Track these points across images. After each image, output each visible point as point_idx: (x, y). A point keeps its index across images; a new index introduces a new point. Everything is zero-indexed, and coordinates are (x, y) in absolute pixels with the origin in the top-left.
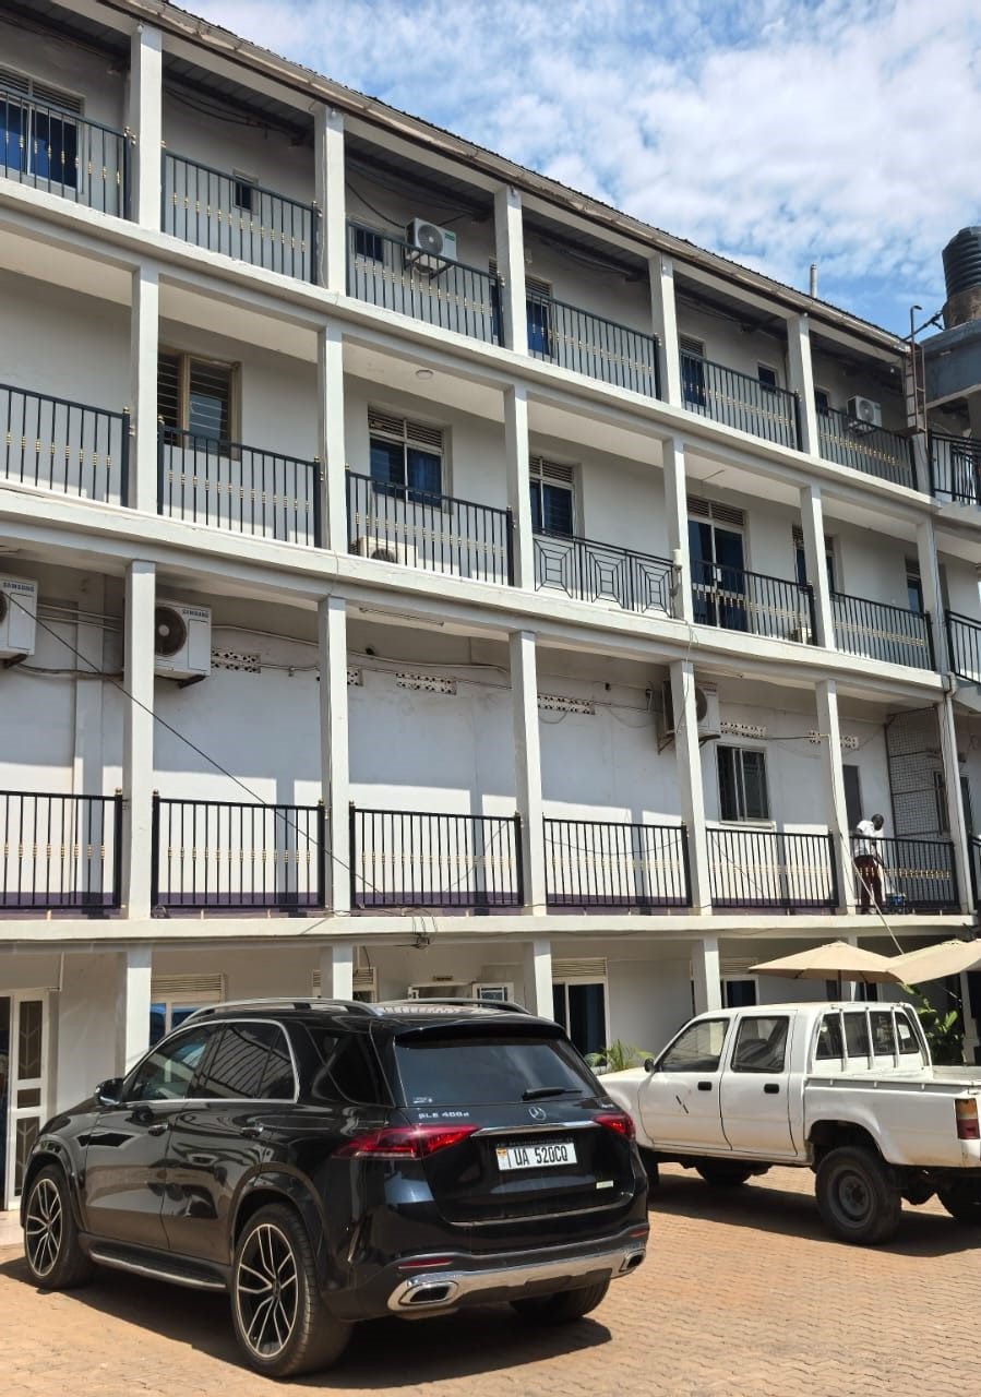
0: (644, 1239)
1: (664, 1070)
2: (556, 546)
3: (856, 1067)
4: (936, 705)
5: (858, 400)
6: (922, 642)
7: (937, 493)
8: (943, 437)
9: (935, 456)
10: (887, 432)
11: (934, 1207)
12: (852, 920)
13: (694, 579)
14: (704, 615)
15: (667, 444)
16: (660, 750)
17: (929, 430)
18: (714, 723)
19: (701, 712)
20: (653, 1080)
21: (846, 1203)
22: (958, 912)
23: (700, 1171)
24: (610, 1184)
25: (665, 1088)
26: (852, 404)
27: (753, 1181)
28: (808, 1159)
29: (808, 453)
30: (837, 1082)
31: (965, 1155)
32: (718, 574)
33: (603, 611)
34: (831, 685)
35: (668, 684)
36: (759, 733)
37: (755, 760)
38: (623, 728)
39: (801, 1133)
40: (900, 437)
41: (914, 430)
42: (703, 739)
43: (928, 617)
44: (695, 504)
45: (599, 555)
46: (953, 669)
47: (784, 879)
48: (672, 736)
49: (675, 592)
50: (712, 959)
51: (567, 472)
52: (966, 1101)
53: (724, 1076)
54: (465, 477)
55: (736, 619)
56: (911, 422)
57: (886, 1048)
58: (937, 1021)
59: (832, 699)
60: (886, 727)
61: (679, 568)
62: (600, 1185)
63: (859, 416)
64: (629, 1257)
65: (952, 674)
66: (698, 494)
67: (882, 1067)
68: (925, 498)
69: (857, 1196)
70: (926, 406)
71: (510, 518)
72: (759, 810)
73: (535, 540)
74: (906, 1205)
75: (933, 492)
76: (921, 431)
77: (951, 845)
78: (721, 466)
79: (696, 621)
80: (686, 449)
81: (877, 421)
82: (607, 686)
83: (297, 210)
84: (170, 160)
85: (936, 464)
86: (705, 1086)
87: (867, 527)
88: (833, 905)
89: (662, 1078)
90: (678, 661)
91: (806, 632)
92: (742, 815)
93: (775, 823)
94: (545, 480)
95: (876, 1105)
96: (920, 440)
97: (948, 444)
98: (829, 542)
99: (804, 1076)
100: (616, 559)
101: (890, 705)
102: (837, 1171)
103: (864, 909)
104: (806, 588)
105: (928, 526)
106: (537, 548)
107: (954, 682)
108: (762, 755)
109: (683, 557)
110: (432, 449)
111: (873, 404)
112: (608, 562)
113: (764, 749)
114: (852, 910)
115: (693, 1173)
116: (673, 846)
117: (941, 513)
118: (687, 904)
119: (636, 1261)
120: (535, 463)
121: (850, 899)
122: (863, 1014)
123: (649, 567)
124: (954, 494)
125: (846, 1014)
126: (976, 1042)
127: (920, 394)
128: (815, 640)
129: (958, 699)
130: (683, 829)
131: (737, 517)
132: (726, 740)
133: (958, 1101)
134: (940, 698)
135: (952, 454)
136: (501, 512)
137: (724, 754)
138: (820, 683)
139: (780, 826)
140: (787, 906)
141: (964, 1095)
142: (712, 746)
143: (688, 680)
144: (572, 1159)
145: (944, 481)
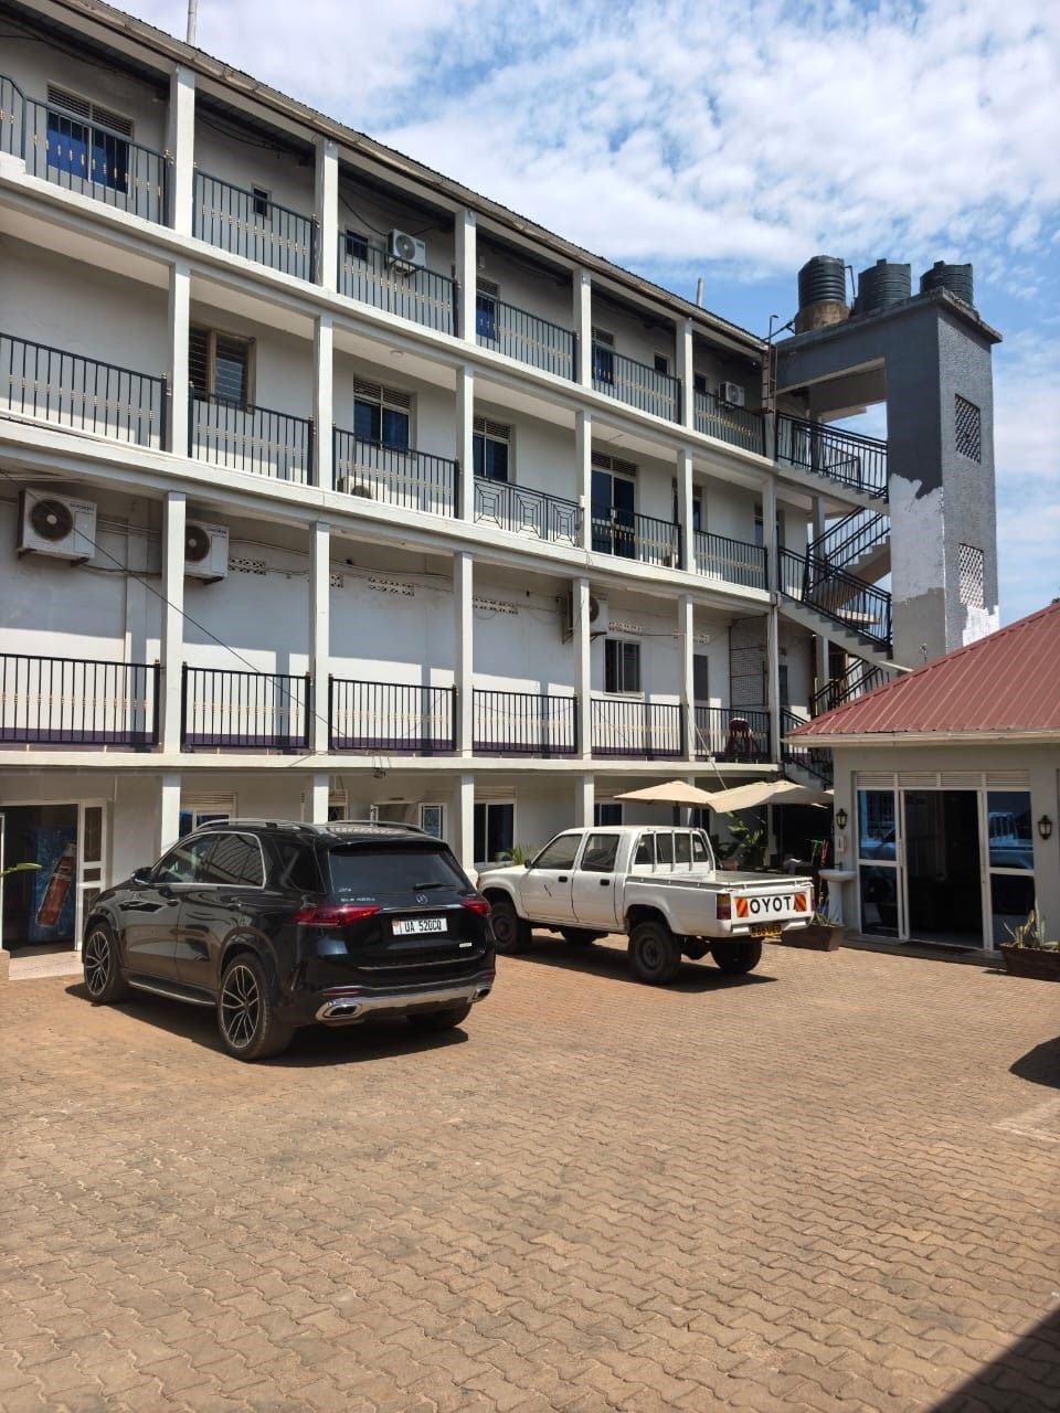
0: (492, 980)
1: (539, 867)
2: (493, 489)
3: (662, 870)
4: (766, 615)
5: (728, 384)
6: (760, 569)
7: (780, 459)
8: (787, 417)
9: (780, 431)
10: (746, 411)
11: (708, 960)
12: (692, 765)
13: (594, 515)
14: (600, 544)
15: (579, 415)
16: (563, 642)
17: (777, 411)
18: (603, 622)
19: (593, 616)
20: (531, 873)
21: (647, 959)
22: (769, 761)
23: (564, 935)
24: (470, 945)
25: (539, 879)
26: (723, 387)
27: (598, 942)
28: (626, 928)
29: (685, 425)
30: (646, 880)
31: (721, 929)
32: (614, 513)
33: (524, 538)
34: (689, 598)
35: (571, 594)
36: (636, 630)
37: (632, 650)
38: (536, 625)
39: (622, 911)
40: (756, 415)
41: (766, 411)
42: (594, 635)
43: (766, 549)
44: (597, 458)
45: (524, 497)
46: (780, 589)
47: (649, 735)
48: (571, 631)
49: (579, 527)
50: (589, 790)
51: (505, 431)
52: (724, 895)
53: (576, 873)
54: (427, 433)
55: (626, 549)
56: (764, 405)
57: (684, 857)
58: (748, 836)
59: (690, 608)
60: (730, 628)
61: (583, 510)
62: (462, 945)
63: (728, 399)
64: (479, 990)
65: (779, 593)
66: (602, 451)
67: (681, 870)
68: (769, 462)
69: (654, 954)
70: (776, 393)
71: (457, 467)
72: (633, 685)
73: (476, 485)
74: (685, 958)
75: (776, 457)
76: (770, 411)
77: (769, 714)
78: (622, 433)
79: (594, 548)
80: (593, 418)
81: (740, 402)
82: (528, 593)
83: (300, 221)
84: (200, 178)
85: (780, 437)
86: (563, 879)
87: (727, 480)
88: (680, 754)
89: (536, 872)
90: (578, 578)
91: (675, 559)
92: (620, 689)
93: (643, 694)
94: (488, 436)
95: (669, 896)
96: (770, 418)
97: (790, 423)
98: (697, 490)
99: (626, 875)
100: (536, 500)
101: (734, 613)
102: (642, 937)
103: (702, 758)
104: (678, 526)
105: (771, 483)
106: (478, 491)
107: (779, 599)
108: (638, 646)
109: (586, 501)
110: (402, 410)
111: (739, 388)
112: (530, 502)
113: (639, 642)
114: (692, 758)
115: (559, 936)
116: (567, 712)
117: (781, 474)
118: (574, 751)
119: (485, 993)
120: (478, 423)
121: (692, 750)
122: (670, 835)
123: (561, 507)
124: (793, 461)
125: (658, 835)
126: (775, 852)
127: (772, 383)
128: (681, 565)
129: (782, 611)
130: (575, 699)
131: (631, 469)
132: (612, 635)
133: (719, 895)
134: (768, 610)
135: (793, 429)
136: (450, 462)
137: (611, 645)
138: (682, 597)
139: (647, 698)
140: (649, 754)
141: (723, 891)
142: (601, 640)
143: (585, 593)
144: (444, 928)
145: (785, 449)
